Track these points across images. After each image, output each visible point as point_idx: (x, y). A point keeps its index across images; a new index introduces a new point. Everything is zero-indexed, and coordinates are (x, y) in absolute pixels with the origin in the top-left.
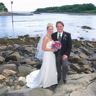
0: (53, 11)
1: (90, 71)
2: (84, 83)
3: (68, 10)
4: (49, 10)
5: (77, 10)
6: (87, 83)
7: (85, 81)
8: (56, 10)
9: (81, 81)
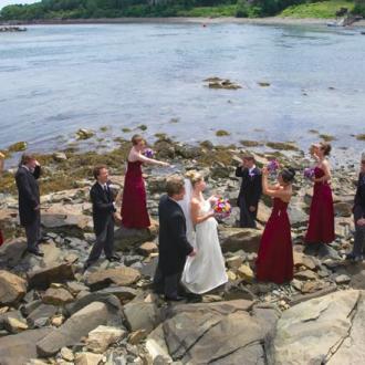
0: (72, 13)
1: (308, 268)
2: (338, 325)
3: (130, 8)
4: (57, 10)
5: (165, 7)
6: (344, 324)
7: (339, 320)
8: (85, 11)
9: (330, 323)
